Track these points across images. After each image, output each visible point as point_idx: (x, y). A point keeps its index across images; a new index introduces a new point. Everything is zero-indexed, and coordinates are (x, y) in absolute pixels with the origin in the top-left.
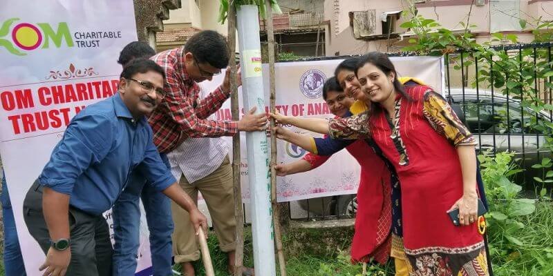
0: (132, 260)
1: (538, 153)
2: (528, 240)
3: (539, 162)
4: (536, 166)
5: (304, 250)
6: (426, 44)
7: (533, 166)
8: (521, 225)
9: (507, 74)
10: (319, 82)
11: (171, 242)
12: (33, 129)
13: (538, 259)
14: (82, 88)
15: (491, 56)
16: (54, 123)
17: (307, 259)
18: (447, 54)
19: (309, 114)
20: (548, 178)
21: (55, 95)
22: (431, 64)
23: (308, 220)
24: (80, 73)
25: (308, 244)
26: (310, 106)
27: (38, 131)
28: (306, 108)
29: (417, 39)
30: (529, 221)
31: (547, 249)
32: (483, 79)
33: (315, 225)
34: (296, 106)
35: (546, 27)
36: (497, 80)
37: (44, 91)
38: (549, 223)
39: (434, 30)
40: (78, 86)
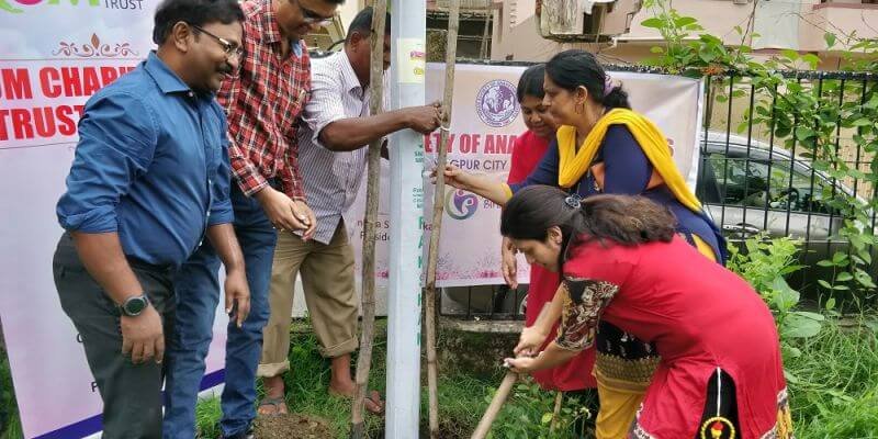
0: (196, 361)
1: (829, 244)
2: (805, 376)
3: (829, 257)
4: (824, 263)
5: (459, 365)
6: (678, 57)
7: (819, 263)
8: (797, 352)
9: (796, 115)
10: (506, 102)
11: (261, 341)
12: (30, 135)
13: (819, 405)
14: (110, 73)
15: (776, 85)
16: (64, 127)
17: (462, 379)
18: (709, 76)
19: (486, 152)
20: (841, 283)
21: (67, 81)
22: (683, 89)
23: (468, 318)
24: (108, 49)
25: (465, 356)
26: (490, 138)
27: (38, 139)
28: (482, 141)
29: (664, 48)
30: (807, 346)
31: (832, 392)
32: (759, 120)
33: (477, 326)
34: (468, 137)
35: (861, 50)
36: (780, 124)
37: (49, 75)
38: (837, 353)
39: (694, 36)
40: (105, 70)
